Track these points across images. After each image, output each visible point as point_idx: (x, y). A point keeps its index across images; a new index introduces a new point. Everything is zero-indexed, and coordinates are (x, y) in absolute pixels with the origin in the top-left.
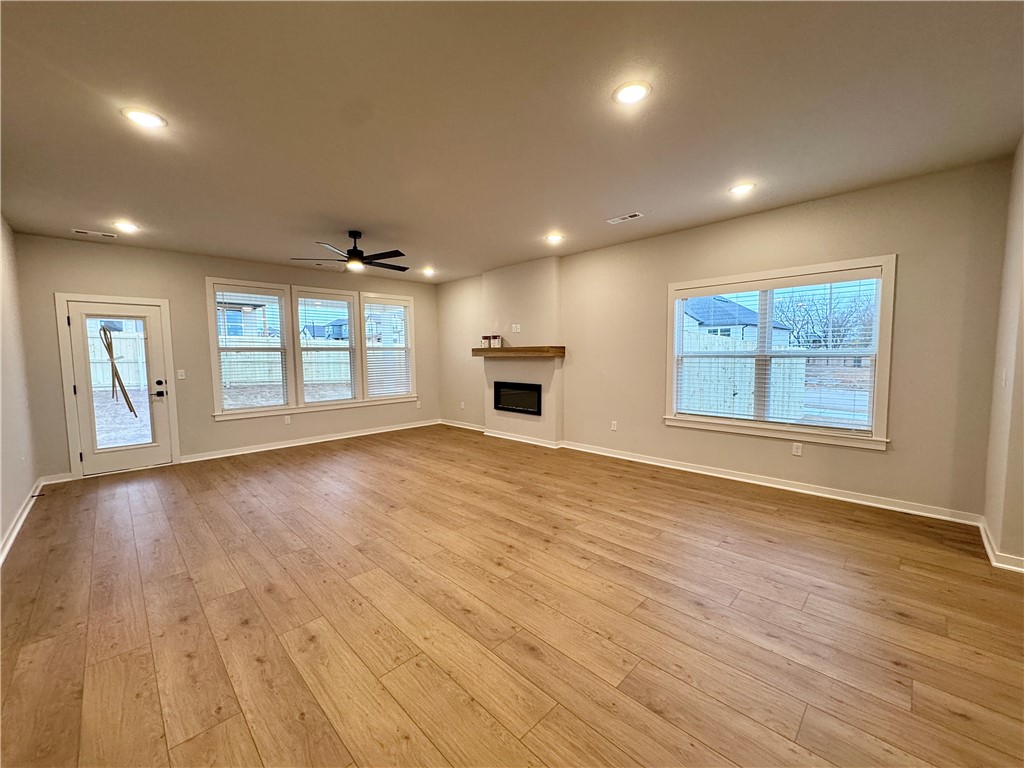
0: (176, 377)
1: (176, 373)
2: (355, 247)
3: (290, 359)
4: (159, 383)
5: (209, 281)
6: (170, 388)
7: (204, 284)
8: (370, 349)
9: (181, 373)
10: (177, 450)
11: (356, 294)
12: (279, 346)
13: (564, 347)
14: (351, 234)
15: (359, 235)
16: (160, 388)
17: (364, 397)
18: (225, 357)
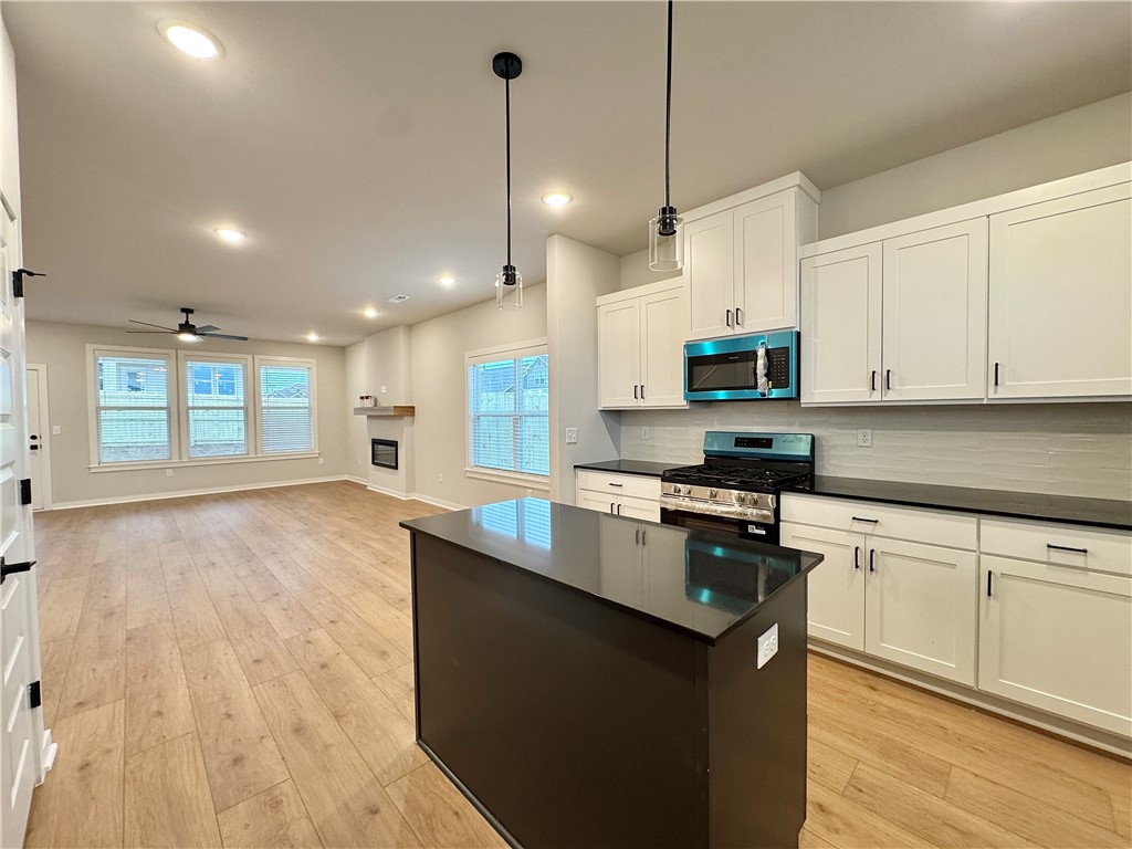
0: (51, 433)
1: (50, 429)
2: (187, 322)
3: (175, 418)
4: (34, 437)
5: (89, 348)
6: (44, 442)
7: (84, 349)
8: (265, 408)
9: (57, 429)
10: (49, 497)
11: (250, 357)
12: (165, 405)
13: (413, 407)
14: (183, 310)
15: (192, 311)
16: (34, 442)
17: (256, 454)
18: (105, 415)
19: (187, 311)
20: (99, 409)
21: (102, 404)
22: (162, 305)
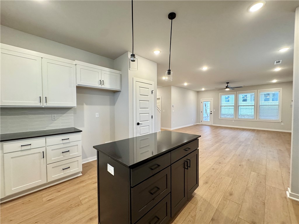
0: (213, 111)
5: (220, 94)
8: (261, 105)
10: (213, 123)
11: (256, 91)
14: (227, 83)
15: (229, 83)
16: (211, 112)
17: (257, 119)
18: (222, 107)
19: (228, 83)
20: (221, 106)
21: (222, 105)
22: (222, 83)
